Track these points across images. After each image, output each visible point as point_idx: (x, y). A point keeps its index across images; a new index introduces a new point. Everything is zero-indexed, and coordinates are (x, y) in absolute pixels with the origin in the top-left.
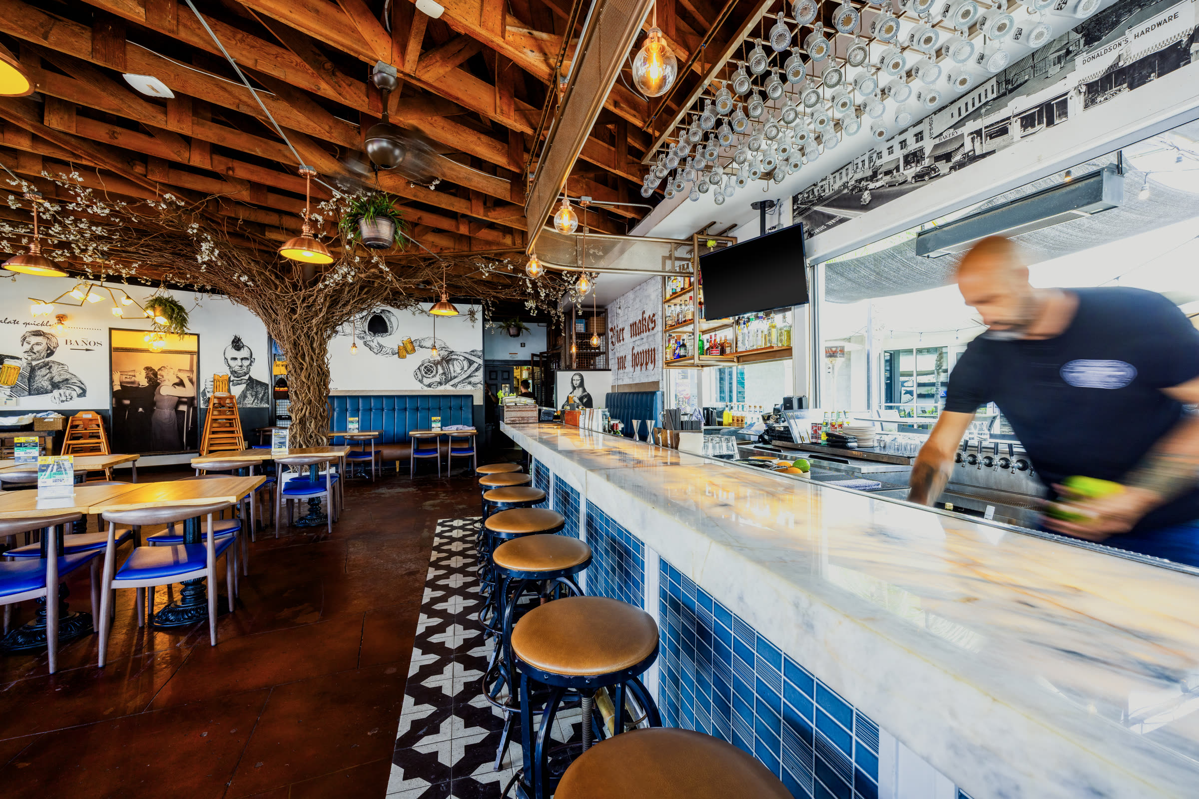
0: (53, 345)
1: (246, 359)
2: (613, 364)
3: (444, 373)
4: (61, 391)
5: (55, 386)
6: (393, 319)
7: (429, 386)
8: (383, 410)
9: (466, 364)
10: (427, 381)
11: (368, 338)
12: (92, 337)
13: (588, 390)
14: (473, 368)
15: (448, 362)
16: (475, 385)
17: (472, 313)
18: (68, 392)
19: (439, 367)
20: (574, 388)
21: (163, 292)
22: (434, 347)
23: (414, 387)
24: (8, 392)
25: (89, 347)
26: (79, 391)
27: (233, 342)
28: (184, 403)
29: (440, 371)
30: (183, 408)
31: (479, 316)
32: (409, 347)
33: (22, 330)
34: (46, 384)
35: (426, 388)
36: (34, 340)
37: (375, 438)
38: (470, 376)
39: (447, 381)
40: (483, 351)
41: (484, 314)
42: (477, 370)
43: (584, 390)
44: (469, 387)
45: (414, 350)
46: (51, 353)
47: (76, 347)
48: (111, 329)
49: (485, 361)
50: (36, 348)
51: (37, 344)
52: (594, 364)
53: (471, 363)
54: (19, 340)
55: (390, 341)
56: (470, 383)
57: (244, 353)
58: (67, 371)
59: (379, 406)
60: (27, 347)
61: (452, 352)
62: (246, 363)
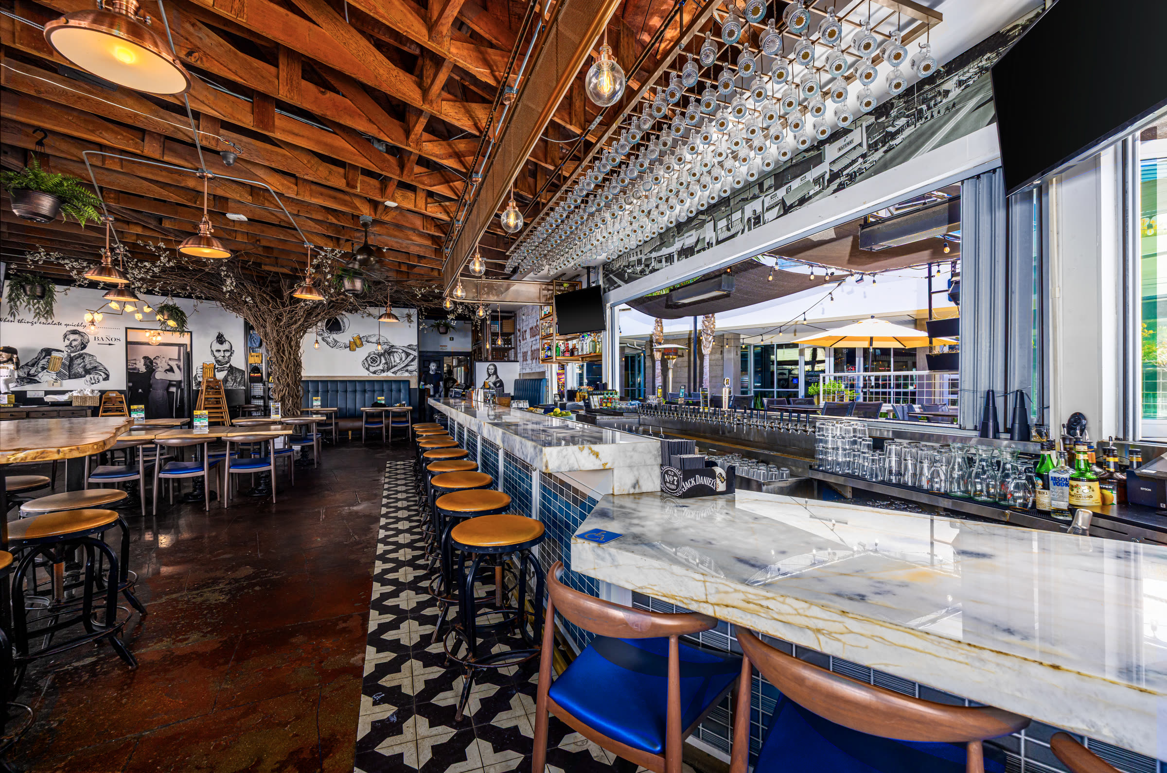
0: (86, 341)
1: (227, 351)
2: (520, 357)
3: (386, 363)
4: (92, 376)
5: (88, 372)
6: (345, 320)
7: (374, 373)
8: (337, 391)
9: (404, 355)
10: (372, 369)
11: (326, 335)
12: (113, 334)
13: (501, 377)
14: (409, 359)
15: (389, 354)
16: (411, 372)
17: (409, 316)
18: (96, 377)
19: (382, 358)
20: (489, 375)
21: (170, 301)
22: (379, 343)
23: (362, 373)
24: (55, 377)
25: (111, 342)
26: (104, 376)
27: (218, 337)
28: (174, 385)
29: (383, 361)
30: (173, 389)
31: (414, 319)
32: (358, 342)
33: (64, 330)
34: (81, 370)
35: (371, 375)
36: (72, 337)
37: (335, 412)
38: (407, 365)
39: (388, 369)
40: (418, 345)
41: (418, 318)
42: (413, 360)
43: (497, 377)
44: (407, 374)
45: (362, 345)
46: (84, 347)
47: (102, 342)
48: (127, 328)
49: (419, 352)
50: (74, 343)
51: (75, 340)
52: (508, 356)
53: (408, 355)
54: (62, 337)
55: (344, 338)
56: (407, 371)
57: (226, 346)
58: (96, 361)
59: (334, 389)
60: (67, 342)
61: (393, 346)
62: (227, 354)
